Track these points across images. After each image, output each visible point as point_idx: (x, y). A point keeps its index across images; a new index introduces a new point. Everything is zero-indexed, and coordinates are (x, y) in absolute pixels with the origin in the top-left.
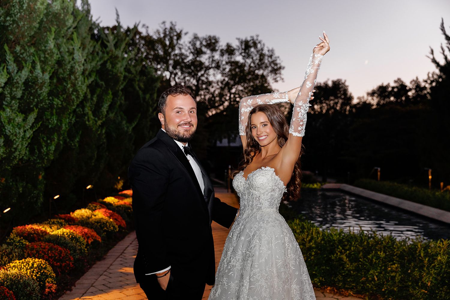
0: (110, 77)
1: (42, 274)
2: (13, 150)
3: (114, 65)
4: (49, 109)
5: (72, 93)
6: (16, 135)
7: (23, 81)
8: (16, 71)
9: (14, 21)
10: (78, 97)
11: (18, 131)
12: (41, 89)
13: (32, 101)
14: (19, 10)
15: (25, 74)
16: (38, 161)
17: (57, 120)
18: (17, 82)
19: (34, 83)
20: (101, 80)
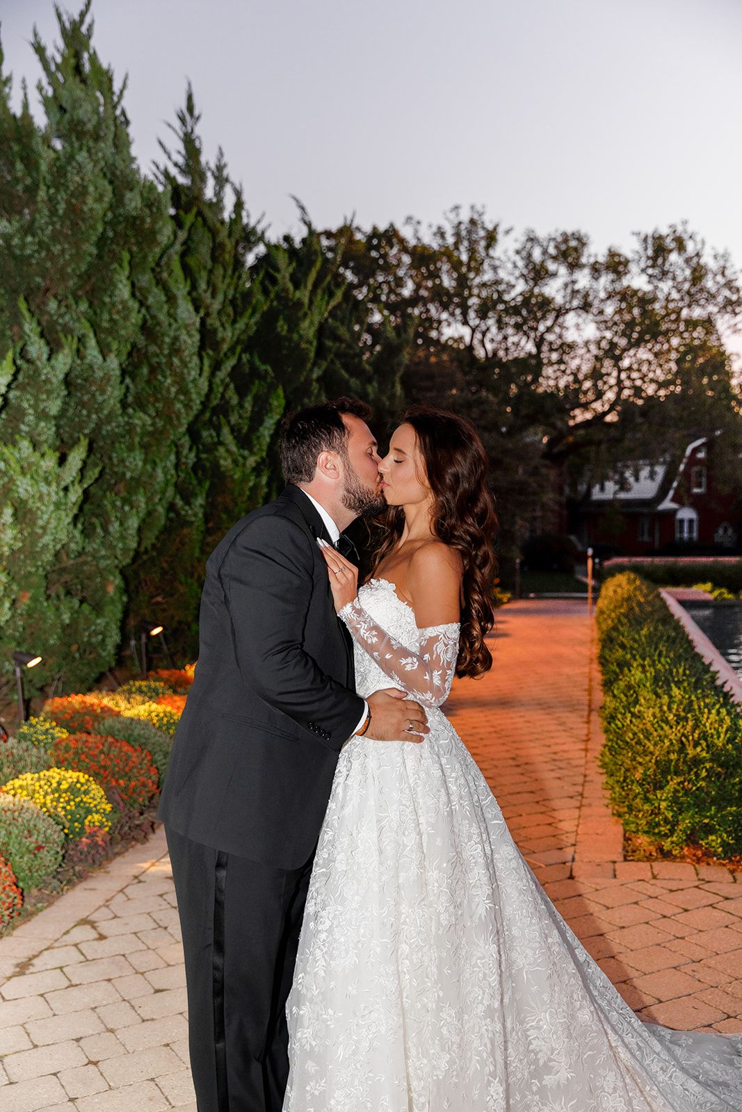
0: (284, 352)
1: (77, 805)
2: (40, 531)
3: (293, 325)
4: (123, 437)
5: (175, 398)
6: (41, 498)
7: (61, 376)
8: (45, 356)
9: (40, 244)
10: (187, 406)
11: (44, 489)
12: (103, 392)
13: (85, 419)
14: (50, 217)
15: (63, 361)
16: (103, 553)
17: (145, 461)
18: (47, 381)
19: (86, 380)
20: (264, 362)
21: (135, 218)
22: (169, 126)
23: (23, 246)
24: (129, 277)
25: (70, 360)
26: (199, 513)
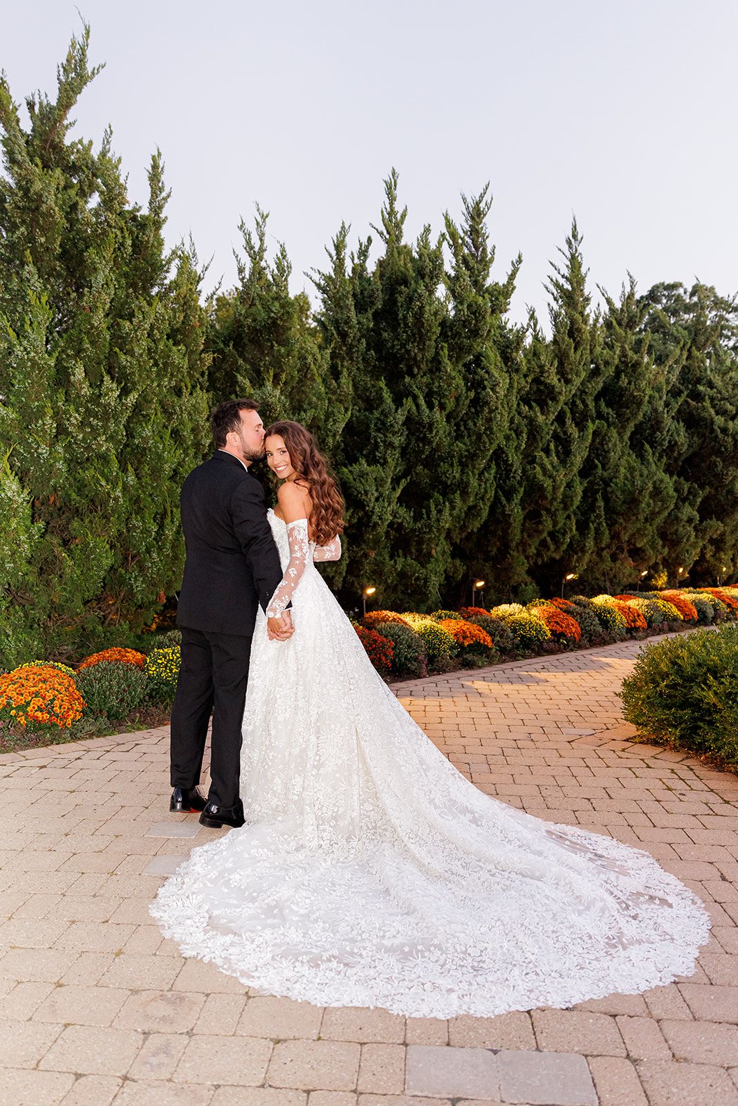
7: (400, 423)
12: (431, 432)
14: (405, 328)
15: (402, 413)
20: (607, 405)
21: (464, 322)
22: (558, 249)
23: (393, 346)
24: (450, 358)
25: (406, 413)
26: (516, 511)
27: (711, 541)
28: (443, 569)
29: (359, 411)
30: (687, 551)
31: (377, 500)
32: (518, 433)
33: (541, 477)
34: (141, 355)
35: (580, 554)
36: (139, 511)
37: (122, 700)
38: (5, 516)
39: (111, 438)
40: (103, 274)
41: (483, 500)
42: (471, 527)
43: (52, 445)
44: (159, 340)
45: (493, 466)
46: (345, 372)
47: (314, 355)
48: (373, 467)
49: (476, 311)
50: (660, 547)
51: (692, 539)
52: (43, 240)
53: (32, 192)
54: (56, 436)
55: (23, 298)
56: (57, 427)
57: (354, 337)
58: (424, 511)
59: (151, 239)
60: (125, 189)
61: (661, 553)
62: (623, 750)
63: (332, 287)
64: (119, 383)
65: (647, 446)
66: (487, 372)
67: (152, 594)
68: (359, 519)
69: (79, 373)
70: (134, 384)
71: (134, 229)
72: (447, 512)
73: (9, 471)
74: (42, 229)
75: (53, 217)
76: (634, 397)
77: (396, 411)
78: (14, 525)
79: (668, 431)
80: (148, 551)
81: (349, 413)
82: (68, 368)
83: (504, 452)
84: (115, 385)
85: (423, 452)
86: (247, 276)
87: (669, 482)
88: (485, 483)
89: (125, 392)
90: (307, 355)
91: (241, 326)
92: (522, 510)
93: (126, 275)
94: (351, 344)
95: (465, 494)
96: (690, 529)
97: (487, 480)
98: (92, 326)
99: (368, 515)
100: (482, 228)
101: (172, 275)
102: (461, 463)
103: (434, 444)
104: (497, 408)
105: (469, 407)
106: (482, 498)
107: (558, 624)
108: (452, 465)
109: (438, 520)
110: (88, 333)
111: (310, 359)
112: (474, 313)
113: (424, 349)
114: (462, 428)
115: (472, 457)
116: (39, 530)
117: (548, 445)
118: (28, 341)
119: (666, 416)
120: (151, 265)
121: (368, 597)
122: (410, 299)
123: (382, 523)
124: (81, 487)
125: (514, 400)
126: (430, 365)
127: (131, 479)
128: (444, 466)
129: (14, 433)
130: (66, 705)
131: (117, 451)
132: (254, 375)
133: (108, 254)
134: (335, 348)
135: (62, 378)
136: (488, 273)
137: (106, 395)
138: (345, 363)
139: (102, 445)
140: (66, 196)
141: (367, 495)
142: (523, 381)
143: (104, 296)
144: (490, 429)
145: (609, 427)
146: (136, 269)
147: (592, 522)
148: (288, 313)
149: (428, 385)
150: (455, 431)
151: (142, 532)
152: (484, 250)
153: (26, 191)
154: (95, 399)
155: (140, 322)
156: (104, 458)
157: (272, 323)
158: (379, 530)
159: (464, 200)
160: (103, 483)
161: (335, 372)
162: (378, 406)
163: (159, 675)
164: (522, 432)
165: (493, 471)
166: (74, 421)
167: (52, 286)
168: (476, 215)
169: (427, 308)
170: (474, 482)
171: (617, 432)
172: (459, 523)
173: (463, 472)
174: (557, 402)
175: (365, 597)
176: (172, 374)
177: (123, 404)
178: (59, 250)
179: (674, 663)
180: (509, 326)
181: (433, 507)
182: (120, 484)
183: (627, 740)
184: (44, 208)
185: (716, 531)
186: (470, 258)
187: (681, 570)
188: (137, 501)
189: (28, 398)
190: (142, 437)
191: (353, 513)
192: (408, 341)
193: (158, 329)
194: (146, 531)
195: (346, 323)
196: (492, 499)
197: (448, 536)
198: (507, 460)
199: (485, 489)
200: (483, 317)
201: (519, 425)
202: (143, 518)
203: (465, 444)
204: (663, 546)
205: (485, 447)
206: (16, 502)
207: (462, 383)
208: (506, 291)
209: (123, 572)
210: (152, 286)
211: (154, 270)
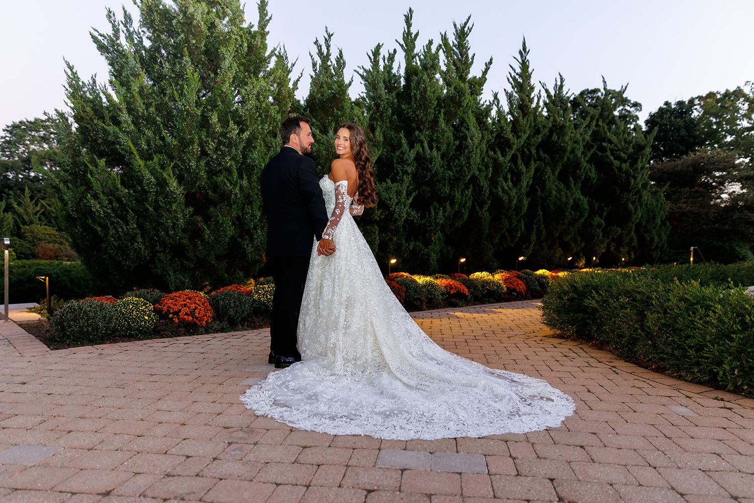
20: (544, 153)
21: (452, 97)
22: (515, 58)
23: (408, 113)
24: (444, 119)
25: (416, 152)
26: (485, 214)
27: (613, 240)
28: (439, 250)
29: (387, 152)
30: (598, 245)
31: (397, 204)
32: (487, 167)
33: (501, 193)
34: (251, 109)
35: (527, 244)
36: (250, 203)
37: (236, 312)
38: (169, 202)
39: (233, 159)
40: (229, 62)
41: (465, 208)
42: (457, 224)
43: (198, 162)
44: (263, 102)
45: (471, 187)
46: (378, 129)
47: (358, 117)
48: (395, 184)
49: (460, 92)
50: (579, 242)
51: (601, 237)
52: (194, 42)
53: (188, 13)
54: (200, 157)
55: (182, 76)
56: (201, 151)
57: (384, 106)
58: (427, 213)
59: (259, 43)
60: (243, 12)
61: (580, 246)
62: (541, 340)
63: (371, 77)
64: (238, 125)
65: (571, 179)
66: (468, 129)
67: (258, 255)
68: (385, 216)
69: (214, 119)
70: (247, 127)
71: (249, 38)
72: (441, 213)
73: (172, 175)
74: (193, 35)
75: (200, 28)
76: (562, 147)
77: (410, 151)
78: (174, 208)
79: (584, 170)
80: (255, 228)
81: (380, 152)
82: (208, 117)
83: (478, 179)
84: (236, 127)
85: (426, 177)
86: (318, 69)
87: (585, 201)
88: (466, 197)
89: (242, 131)
90: (354, 117)
91: (314, 99)
92: (489, 214)
93: (243, 64)
94: (382, 112)
95: (452, 204)
96: (599, 231)
97: (467, 195)
98: (222, 92)
99: (392, 213)
100: (465, 43)
101: (272, 65)
102: (450, 184)
103: (433, 172)
104: (473, 151)
105: (456, 150)
106: (464, 206)
107: (511, 283)
108: (444, 185)
109: (435, 218)
110: (220, 96)
111: (356, 119)
112: (458, 92)
113: (427, 114)
114: (452, 164)
115: (457, 180)
116: (189, 213)
117: (506, 176)
118: (185, 100)
119: (583, 160)
120: (259, 59)
121: (391, 264)
122: (418, 83)
123: (400, 219)
124: (215, 187)
125: (484, 146)
126: (430, 124)
127: (245, 183)
128: (439, 186)
129: (175, 154)
130: (203, 312)
131: (236, 166)
132: (322, 128)
133: (231, 49)
134: (373, 113)
135: (204, 122)
136: (469, 70)
137: (230, 132)
138: (379, 123)
139: (228, 162)
140: (208, 17)
141: (390, 200)
142: (490, 136)
143: (229, 74)
144: (469, 163)
145: (545, 165)
146: (250, 61)
147: (536, 224)
148: (343, 90)
149: (429, 136)
150: (447, 165)
151: (251, 216)
152: (467, 57)
153: (185, 13)
154: (224, 135)
155: (251, 90)
156: (229, 171)
157: (333, 96)
158: (399, 223)
159: (455, 25)
160: (228, 185)
161: (372, 129)
162: (399, 149)
163: (259, 299)
164: (489, 167)
165: (470, 190)
166: (211, 147)
167: (200, 70)
168: (462, 34)
169: (429, 88)
170: (458, 195)
171: (551, 169)
172: (449, 221)
173: (451, 189)
174: (512, 149)
175: (390, 265)
176: (270, 123)
177: (241, 138)
178: (203, 48)
179: (572, 286)
180: (482, 102)
181: (432, 210)
182: (238, 185)
183: (545, 337)
184: (195, 22)
185: (616, 233)
186: (457, 62)
187: (594, 258)
188: (249, 196)
189: (184, 133)
190: (252, 159)
191: (381, 212)
192: (417, 109)
193: (262, 95)
194: (253, 216)
195: (379, 98)
196: (470, 207)
197: (443, 230)
198: (480, 184)
199: (466, 200)
200: (464, 94)
201: (487, 164)
202: (252, 208)
203: (453, 172)
204: (581, 242)
205: (465, 174)
206: (175, 193)
207: (451, 135)
208: (481, 82)
209: (240, 240)
210: (260, 71)
211: (261, 62)
